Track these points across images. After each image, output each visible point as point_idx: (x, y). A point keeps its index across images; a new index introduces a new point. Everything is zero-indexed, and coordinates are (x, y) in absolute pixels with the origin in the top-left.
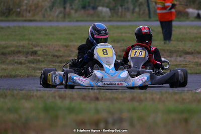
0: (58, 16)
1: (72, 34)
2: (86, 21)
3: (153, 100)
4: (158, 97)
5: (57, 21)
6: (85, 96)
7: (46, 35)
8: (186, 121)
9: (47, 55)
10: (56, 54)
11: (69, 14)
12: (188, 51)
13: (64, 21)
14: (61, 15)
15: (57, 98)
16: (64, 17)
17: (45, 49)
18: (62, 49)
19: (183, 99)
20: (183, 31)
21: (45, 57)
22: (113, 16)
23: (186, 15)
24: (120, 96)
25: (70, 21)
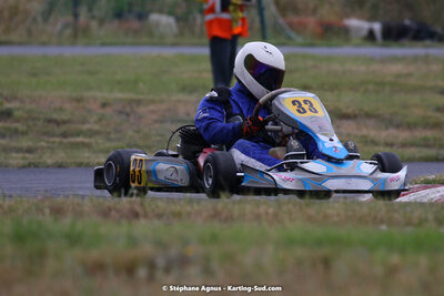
0: (60, 33)
1: (91, 73)
2: (124, 44)
3: (258, 217)
4: (271, 211)
5: (60, 44)
6: (110, 209)
7: (34, 75)
8: (326, 263)
9: (34, 119)
10: (55, 116)
11: (86, 30)
12: (345, 111)
13: (73, 44)
14: (68, 32)
15: (47, 211)
16: (75, 36)
17: (28, 106)
18: (67, 106)
19: (326, 217)
20: (336, 67)
21: (31, 123)
22: (181, 34)
23: (344, 34)
24: (189, 209)
25: (87, 45)
